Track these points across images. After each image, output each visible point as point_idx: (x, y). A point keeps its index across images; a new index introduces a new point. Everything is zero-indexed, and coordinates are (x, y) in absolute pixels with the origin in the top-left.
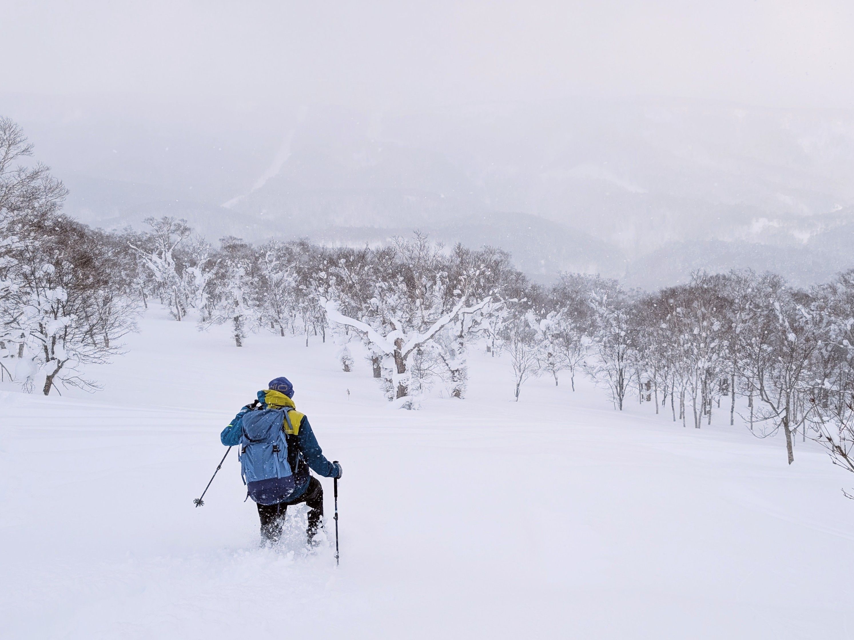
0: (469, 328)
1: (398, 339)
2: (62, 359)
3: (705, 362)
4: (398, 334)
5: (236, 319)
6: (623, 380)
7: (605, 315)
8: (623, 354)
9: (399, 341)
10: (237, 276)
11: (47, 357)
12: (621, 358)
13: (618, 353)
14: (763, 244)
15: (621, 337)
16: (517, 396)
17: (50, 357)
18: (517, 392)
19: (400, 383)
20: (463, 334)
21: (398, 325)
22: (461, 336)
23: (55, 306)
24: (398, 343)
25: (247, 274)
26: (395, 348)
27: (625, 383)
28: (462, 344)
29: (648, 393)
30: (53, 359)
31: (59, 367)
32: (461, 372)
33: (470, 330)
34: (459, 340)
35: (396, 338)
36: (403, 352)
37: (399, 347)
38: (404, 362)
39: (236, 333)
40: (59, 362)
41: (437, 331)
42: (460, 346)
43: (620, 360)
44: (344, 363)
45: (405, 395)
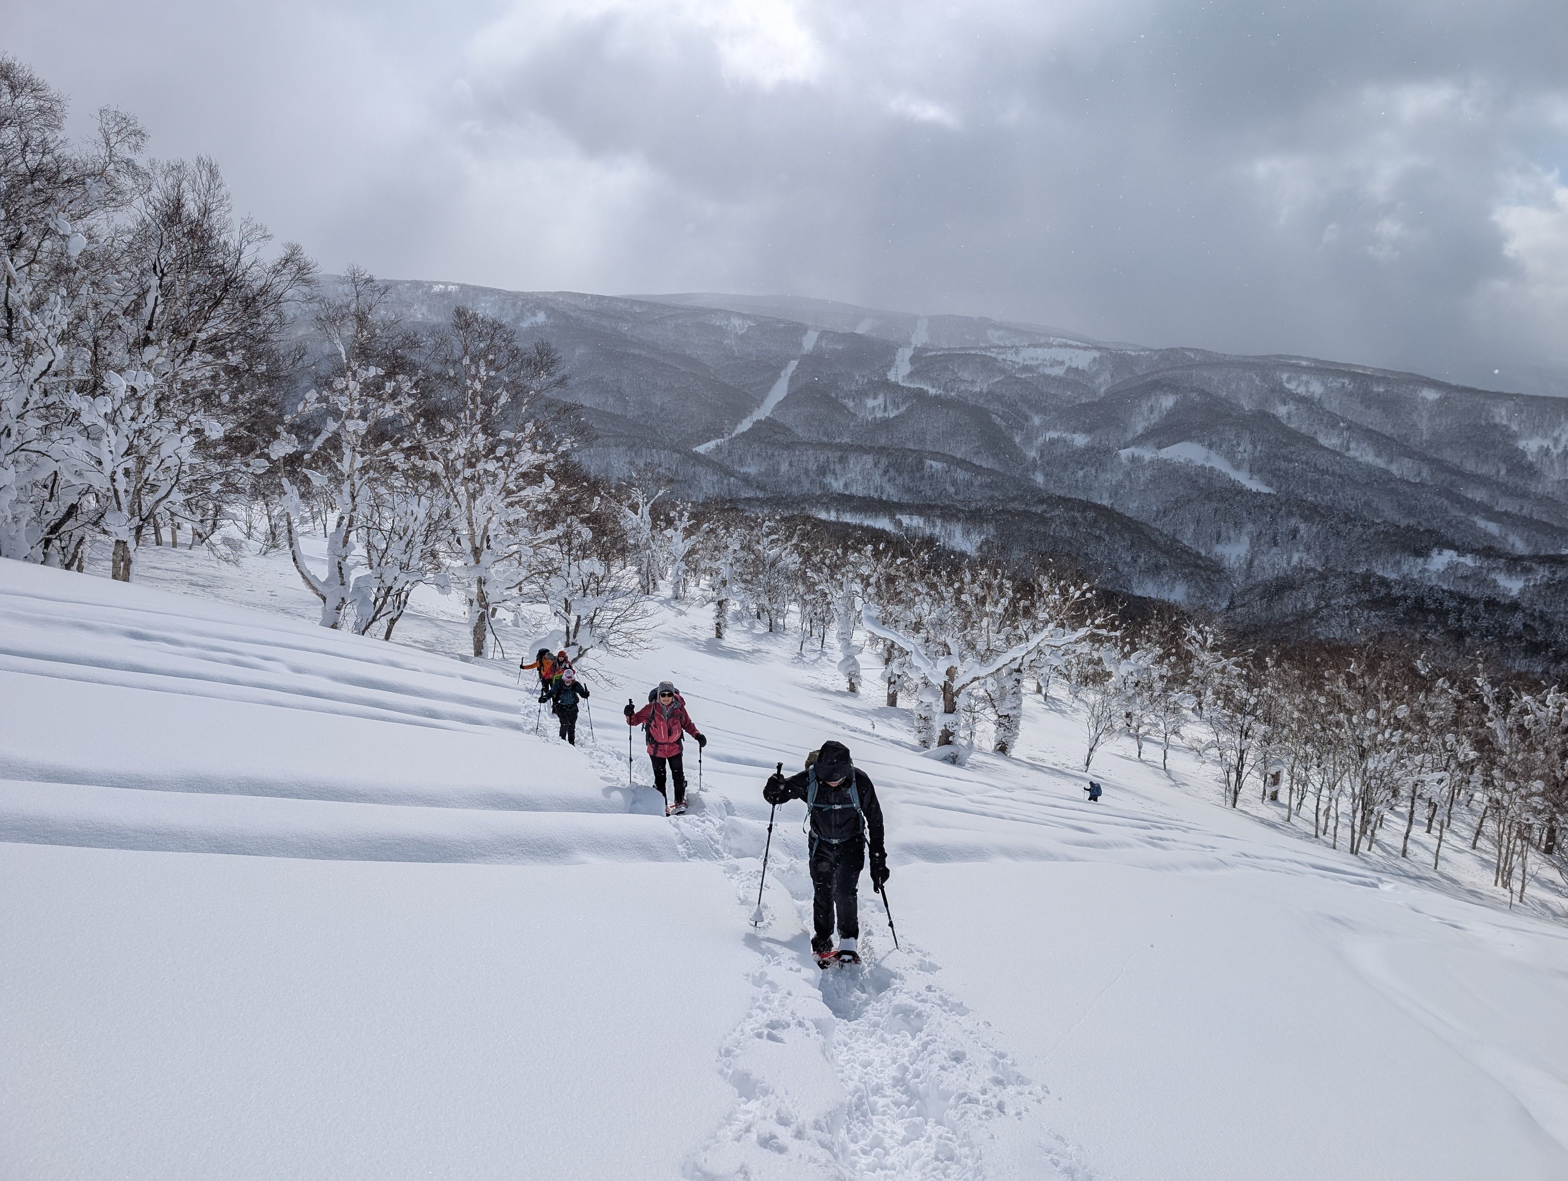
0: (1032, 661)
1: (952, 667)
2: (585, 647)
3: (1379, 762)
4: (955, 661)
5: (720, 603)
6: (1243, 765)
7: (1206, 663)
8: (1248, 729)
9: (953, 670)
10: (731, 550)
11: (568, 641)
12: (1245, 734)
13: (1242, 727)
14: (1445, 587)
15: (1250, 704)
16: (1088, 764)
17: (571, 641)
18: (1088, 759)
19: (945, 726)
20: (1022, 668)
21: (954, 649)
22: (1018, 671)
23: (586, 580)
24: (951, 673)
25: (742, 548)
26: (947, 678)
27: (1246, 770)
28: (1018, 681)
29: (1274, 789)
30: (574, 644)
31: (580, 656)
32: (1012, 719)
33: (1032, 664)
34: (1015, 675)
35: (949, 666)
36: (956, 686)
37: (952, 679)
38: (955, 699)
39: (717, 621)
40: (581, 648)
41: (1005, 665)
42: (1015, 683)
43: (1243, 737)
44: (850, 680)
45: (950, 743)
